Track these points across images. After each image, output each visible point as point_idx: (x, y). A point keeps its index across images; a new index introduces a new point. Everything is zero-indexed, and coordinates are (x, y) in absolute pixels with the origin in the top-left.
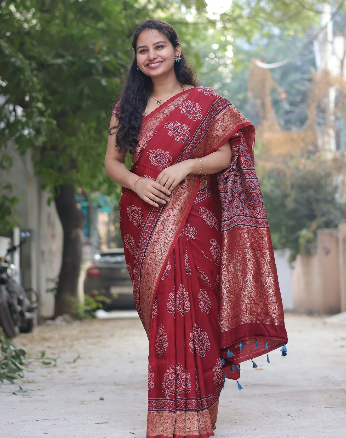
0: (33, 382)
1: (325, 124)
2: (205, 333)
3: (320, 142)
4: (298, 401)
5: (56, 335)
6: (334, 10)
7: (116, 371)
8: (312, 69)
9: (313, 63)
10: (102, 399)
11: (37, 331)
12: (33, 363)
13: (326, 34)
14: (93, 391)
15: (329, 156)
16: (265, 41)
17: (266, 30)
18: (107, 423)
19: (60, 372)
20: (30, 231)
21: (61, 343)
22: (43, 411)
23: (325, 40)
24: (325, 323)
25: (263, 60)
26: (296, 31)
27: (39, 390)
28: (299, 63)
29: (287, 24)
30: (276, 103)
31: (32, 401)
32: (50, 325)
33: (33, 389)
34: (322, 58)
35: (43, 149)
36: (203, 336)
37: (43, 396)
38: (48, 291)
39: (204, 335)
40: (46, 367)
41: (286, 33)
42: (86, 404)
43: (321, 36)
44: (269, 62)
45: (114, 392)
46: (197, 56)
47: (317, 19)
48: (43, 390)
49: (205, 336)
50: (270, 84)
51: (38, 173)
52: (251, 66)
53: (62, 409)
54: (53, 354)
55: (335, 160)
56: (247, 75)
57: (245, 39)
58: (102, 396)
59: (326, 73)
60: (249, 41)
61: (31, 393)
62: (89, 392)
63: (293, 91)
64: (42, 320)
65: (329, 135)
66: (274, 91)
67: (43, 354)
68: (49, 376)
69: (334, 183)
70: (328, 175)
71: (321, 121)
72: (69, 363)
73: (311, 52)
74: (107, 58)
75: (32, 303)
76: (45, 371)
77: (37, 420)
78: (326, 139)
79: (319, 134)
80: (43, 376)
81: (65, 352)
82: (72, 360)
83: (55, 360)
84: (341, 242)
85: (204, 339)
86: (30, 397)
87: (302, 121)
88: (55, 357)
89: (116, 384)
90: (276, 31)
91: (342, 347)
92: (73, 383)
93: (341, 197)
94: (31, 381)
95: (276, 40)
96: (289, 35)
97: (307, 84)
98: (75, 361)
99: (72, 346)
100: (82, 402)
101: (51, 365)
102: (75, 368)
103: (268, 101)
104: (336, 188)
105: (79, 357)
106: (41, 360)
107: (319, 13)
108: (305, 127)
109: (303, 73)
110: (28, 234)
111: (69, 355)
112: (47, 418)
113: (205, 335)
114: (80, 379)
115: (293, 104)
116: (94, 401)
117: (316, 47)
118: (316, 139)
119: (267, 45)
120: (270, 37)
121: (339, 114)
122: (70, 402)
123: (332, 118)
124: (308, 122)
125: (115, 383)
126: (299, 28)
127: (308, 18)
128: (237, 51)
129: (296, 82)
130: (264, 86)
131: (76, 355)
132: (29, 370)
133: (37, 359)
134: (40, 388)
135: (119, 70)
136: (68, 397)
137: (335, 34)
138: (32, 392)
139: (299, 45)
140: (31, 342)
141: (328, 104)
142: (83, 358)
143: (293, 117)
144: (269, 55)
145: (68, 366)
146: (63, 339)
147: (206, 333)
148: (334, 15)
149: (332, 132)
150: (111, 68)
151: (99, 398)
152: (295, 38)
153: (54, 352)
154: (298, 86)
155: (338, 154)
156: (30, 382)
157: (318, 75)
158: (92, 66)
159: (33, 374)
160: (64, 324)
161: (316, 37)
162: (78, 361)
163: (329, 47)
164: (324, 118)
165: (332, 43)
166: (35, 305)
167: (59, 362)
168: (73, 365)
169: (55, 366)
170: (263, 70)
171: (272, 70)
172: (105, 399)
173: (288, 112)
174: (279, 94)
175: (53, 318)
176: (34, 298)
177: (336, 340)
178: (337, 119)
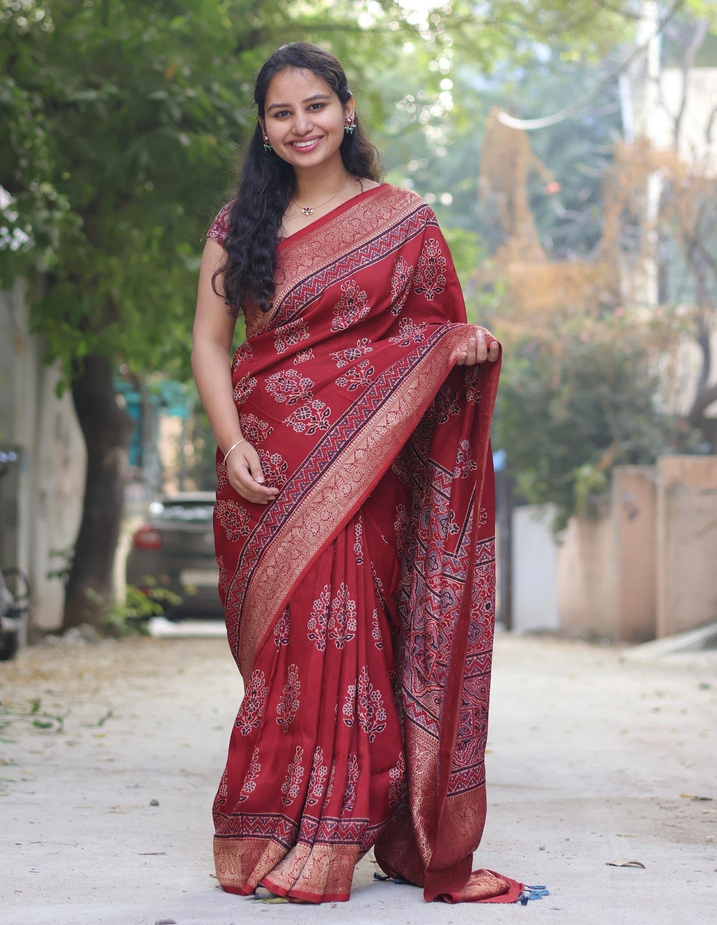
0: (13, 763)
1: (638, 249)
2: (377, 693)
3: (625, 286)
4: (561, 820)
5: (65, 667)
6: (664, 13)
7: (186, 746)
8: (615, 135)
9: (618, 123)
10: (155, 804)
11: (24, 657)
12: (13, 724)
13: (646, 62)
14: (136, 787)
15: (643, 316)
16: (519, 73)
17: (522, 50)
18: (163, 854)
19: (70, 744)
20: (18, 450)
21: (74, 685)
22: (32, 824)
23: (644, 75)
24: (622, 661)
25: (514, 112)
26: (584, 54)
27: (24, 780)
28: (588, 122)
29: (567, 38)
30: (537, 202)
31: (8, 803)
32: (52, 646)
33: (12, 779)
34: (637, 113)
35: (51, 279)
36: (374, 699)
37: (33, 793)
38: (50, 576)
39: (376, 696)
40: (41, 734)
41: (563, 57)
42: (122, 813)
43: (635, 67)
44: (526, 117)
45: (180, 790)
46: (376, 98)
47: (629, 29)
48: (32, 780)
49: (377, 699)
50: (526, 161)
51: (37, 329)
52: (488, 123)
53: (70, 821)
54: (57, 706)
55: (655, 325)
56: (479, 141)
57: (477, 66)
58: (155, 798)
59: (644, 143)
60: (485, 71)
61: (7, 786)
62: (128, 787)
63: (574, 179)
64: (37, 635)
65: (644, 272)
66: (533, 176)
67: (36, 706)
68: (47, 752)
69: (652, 372)
70: (640, 355)
71: (630, 243)
72: (90, 726)
73: (615, 99)
74: (191, 92)
75: (16, 599)
76: (38, 741)
77: (18, 844)
78: (639, 280)
79: (624, 271)
80: (33, 752)
81: (81, 703)
82: (95, 721)
83: (60, 720)
84: (661, 493)
85: (374, 705)
86: (5, 795)
87: (591, 241)
88: (62, 712)
89: (184, 773)
90: (542, 52)
91: (657, 710)
92: (96, 769)
93: (666, 400)
94: (8, 761)
95: (543, 72)
96: (570, 62)
97: (604, 165)
98: (101, 723)
99: (96, 690)
100: (114, 809)
101: (53, 729)
102: (102, 736)
103: (522, 197)
104: (655, 382)
105: (110, 715)
106: (32, 719)
107: (633, 17)
108: (596, 253)
109: (596, 141)
110: (13, 456)
111: (89, 710)
112: (38, 841)
113: (378, 697)
114: (111, 760)
115: (572, 205)
116: (138, 807)
117: (625, 89)
118: (618, 280)
119: (524, 82)
120: (531, 64)
121: (667, 229)
122: (89, 807)
123: (652, 237)
124: (603, 244)
125: (182, 771)
126: (591, 47)
127: (610, 27)
128: (461, 91)
129: (582, 159)
130: (513, 165)
131: (104, 711)
132: (6, 738)
133: (23, 715)
134: (26, 777)
135: (214, 119)
136: (84, 798)
137: (664, 63)
138: (10, 784)
139: (591, 84)
140: (11, 679)
141: (644, 208)
142: (120, 717)
143: (571, 231)
144: (527, 102)
145: (87, 733)
146: (80, 676)
147: (379, 694)
148: (663, 24)
149: (651, 268)
150: (199, 116)
151: (148, 802)
152: (581, 70)
153: (60, 702)
154: (583, 169)
155: (661, 313)
156: (6, 764)
157: (626, 147)
158: (158, 105)
159: (13, 747)
160: (82, 644)
161: (624, 68)
162: (109, 723)
163: (651, 90)
164: (635, 237)
165: (658, 81)
166: (22, 604)
167: (67, 723)
168: (98, 731)
169: (60, 731)
170: (513, 132)
171: (531, 133)
172: (160, 804)
173: (561, 222)
174: (545, 184)
175: (60, 632)
176: (22, 589)
177: (643, 696)
178: (662, 239)
